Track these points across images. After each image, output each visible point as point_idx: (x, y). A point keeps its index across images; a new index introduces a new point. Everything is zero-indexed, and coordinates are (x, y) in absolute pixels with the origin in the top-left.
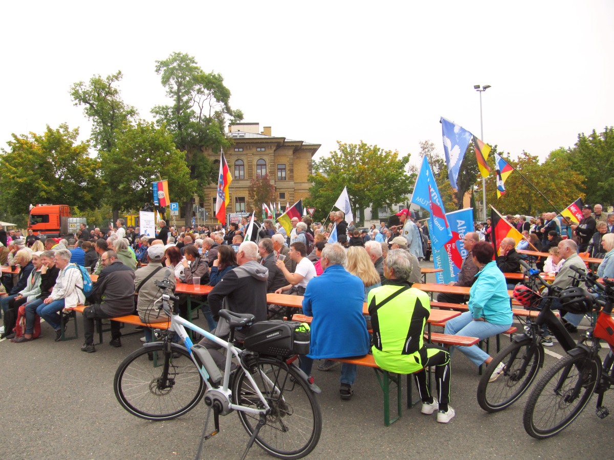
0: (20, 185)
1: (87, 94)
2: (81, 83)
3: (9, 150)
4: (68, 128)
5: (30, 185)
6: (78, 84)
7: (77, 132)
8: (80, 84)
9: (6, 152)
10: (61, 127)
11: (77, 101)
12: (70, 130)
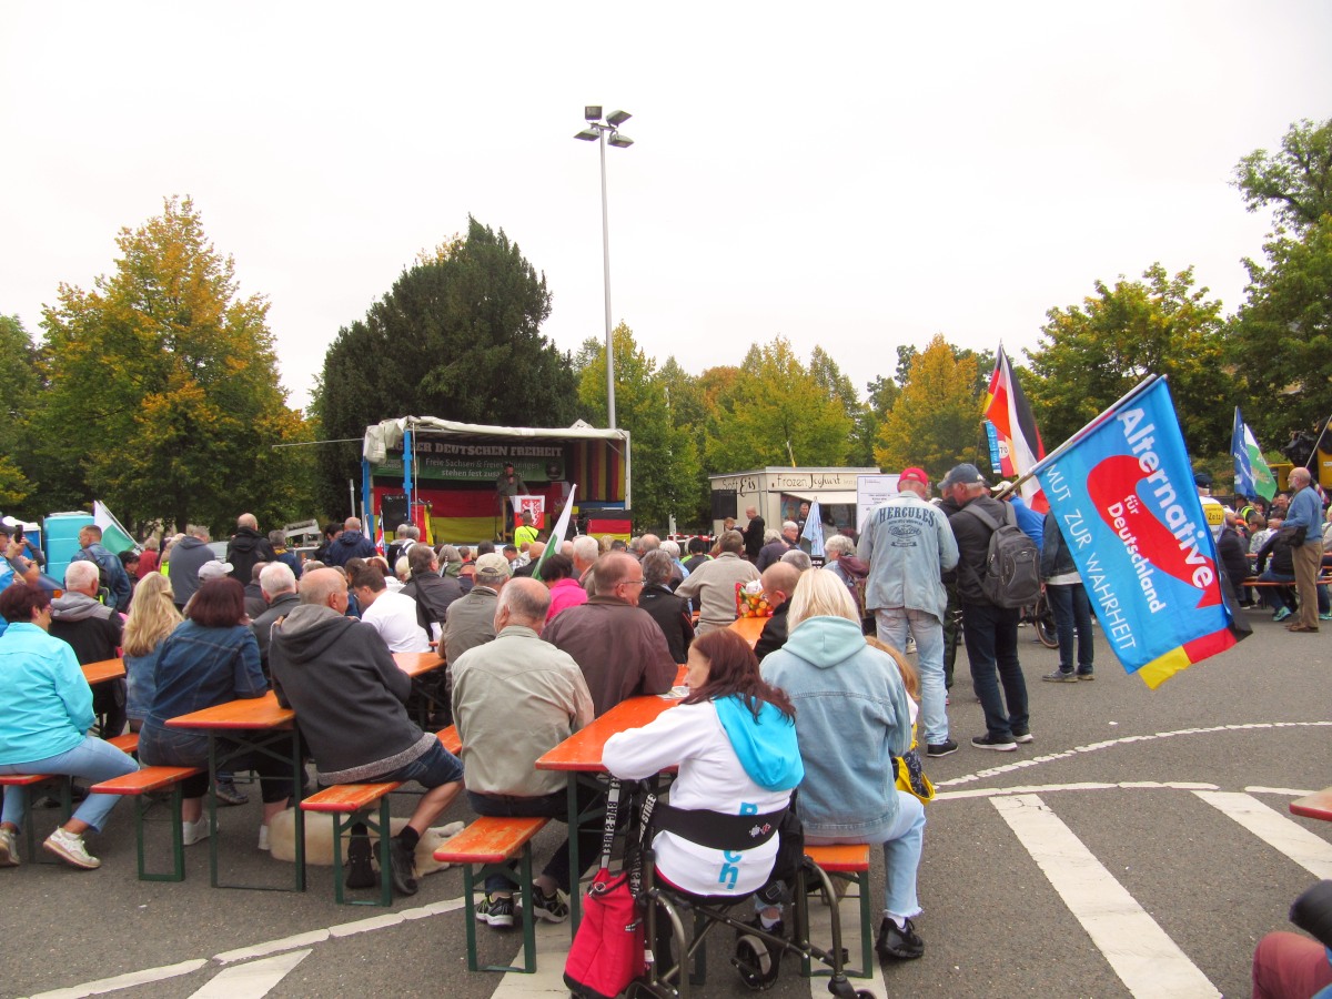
0: (1054, 412)
1: (1277, 175)
2: (1258, 153)
3: (1050, 342)
4: (1164, 275)
5: (1070, 410)
6: (1252, 159)
7: (1185, 277)
8: (1257, 157)
9: (1047, 347)
10: (1147, 276)
11: (1254, 200)
12: (1170, 278)
